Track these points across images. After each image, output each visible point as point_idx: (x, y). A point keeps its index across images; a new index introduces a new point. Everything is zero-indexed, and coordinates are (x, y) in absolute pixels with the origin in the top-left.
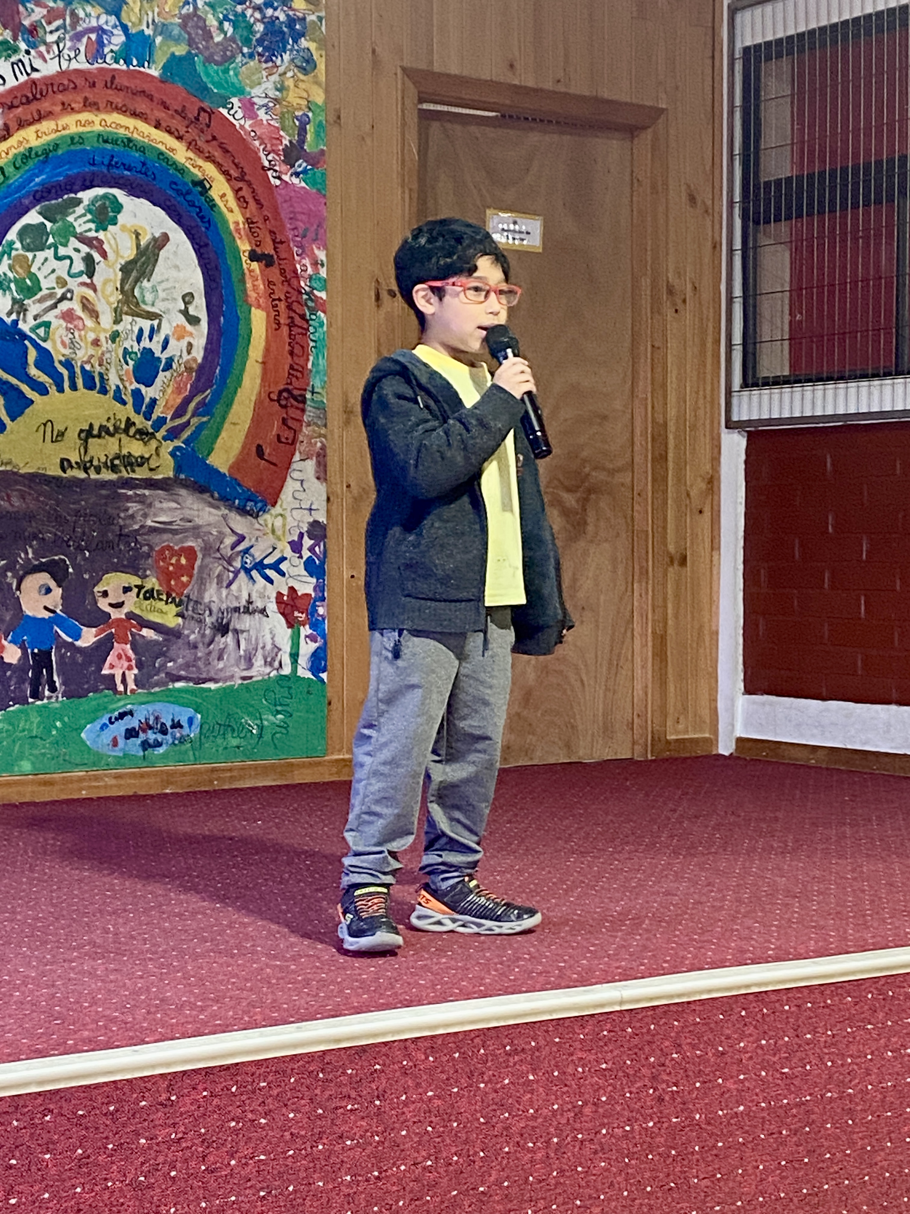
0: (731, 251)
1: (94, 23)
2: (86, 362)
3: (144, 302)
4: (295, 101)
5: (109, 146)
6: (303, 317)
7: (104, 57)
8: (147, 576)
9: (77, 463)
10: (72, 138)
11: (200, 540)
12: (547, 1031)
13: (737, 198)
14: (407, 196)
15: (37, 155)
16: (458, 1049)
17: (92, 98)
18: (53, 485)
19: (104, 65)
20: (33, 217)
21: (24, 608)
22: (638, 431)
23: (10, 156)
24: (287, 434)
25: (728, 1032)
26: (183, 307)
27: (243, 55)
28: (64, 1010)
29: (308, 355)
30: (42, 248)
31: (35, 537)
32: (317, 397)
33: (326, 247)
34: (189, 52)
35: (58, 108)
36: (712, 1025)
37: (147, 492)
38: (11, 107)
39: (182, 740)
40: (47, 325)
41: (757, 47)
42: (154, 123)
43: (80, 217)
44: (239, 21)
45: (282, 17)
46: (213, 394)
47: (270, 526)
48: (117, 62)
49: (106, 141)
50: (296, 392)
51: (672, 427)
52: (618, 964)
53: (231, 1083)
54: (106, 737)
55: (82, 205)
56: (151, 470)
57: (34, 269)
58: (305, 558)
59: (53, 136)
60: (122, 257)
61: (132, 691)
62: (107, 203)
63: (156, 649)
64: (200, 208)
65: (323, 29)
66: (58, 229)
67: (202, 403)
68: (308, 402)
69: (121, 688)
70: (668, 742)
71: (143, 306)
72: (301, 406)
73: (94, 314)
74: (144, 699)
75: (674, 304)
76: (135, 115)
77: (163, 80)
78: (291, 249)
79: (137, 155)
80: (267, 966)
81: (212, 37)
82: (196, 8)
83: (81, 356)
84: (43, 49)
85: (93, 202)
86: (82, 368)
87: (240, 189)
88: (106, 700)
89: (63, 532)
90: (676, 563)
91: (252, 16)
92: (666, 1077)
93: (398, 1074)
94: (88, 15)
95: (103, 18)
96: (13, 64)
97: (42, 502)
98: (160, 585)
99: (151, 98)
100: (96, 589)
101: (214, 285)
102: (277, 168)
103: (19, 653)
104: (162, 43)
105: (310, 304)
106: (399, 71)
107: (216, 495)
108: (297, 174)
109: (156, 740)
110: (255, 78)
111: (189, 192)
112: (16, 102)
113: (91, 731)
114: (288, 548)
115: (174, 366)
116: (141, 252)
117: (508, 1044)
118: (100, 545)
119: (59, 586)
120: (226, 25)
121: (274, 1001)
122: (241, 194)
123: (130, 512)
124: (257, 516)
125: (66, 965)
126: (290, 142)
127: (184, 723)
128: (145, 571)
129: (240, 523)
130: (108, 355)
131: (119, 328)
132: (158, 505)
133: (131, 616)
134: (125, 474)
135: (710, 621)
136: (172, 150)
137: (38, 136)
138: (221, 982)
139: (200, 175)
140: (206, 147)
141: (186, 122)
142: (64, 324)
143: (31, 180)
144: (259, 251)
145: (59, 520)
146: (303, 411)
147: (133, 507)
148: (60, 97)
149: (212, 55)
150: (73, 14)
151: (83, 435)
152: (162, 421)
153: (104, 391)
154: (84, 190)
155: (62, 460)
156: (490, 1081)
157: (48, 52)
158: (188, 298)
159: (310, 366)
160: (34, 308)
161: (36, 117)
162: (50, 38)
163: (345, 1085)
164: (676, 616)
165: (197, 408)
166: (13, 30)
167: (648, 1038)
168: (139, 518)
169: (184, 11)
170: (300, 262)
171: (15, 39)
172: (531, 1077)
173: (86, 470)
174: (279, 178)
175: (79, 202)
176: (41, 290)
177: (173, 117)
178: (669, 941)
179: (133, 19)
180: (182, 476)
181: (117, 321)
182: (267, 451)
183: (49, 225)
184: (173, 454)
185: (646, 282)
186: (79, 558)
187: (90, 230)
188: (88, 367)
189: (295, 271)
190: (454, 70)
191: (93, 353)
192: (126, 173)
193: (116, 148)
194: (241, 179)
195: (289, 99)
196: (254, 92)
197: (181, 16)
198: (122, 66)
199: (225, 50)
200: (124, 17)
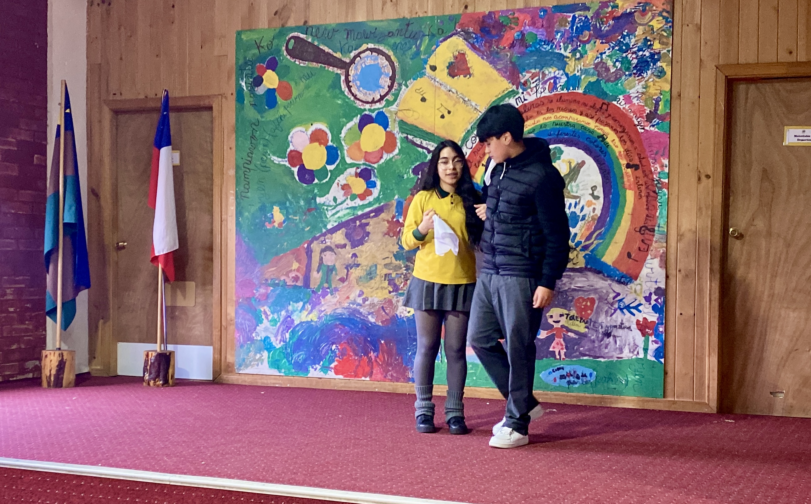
1: (552, 75)
3: (572, 192)
4: (654, 92)
5: (558, 126)
6: (655, 192)
7: (557, 88)
8: (570, 310)
10: (541, 126)
11: (597, 295)
17: (550, 107)
19: (557, 92)
24: (643, 247)
26: (591, 192)
27: (626, 75)
29: (657, 209)
32: (661, 229)
33: (668, 158)
34: (597, 80)
35: (535, 114)
37: (572, 274)
39: (587, 382)
42: (580, 113)
44: (625, 61)
45: (647, 54)
46: (605, 230)
47: (633, 289)
48: (563, 90)
49: (557, 125)
50: (649, 227)
54: (551, 378)
56: (574, 264)
58: (652, 305)
59: (533, 126)
61: (563, 359)
62: (556, 151)
64: (601, 147)
65: (670, 55)
67: (600, 234)
68: (656, 232)
69: (558, 357)
71: (572, 194)
72: (652, 233)
74: (569, 363)
76: (571, 111)
77: (585, 93)
78: (649, 161)
79: (571, 128)
81: (609, 70)
82: (602, 59)
84: (529, 90)
87: (622, 137)
88: (551, 362)
91: (631, 57)
94: (550, 73)
95: (557, 72)
96: (516, 99)
98: (577, 314)
99: (579, 102)
100: (549, 315)
101: (608, 181)
102: (642, 124)
104: (584, 78)
105: (659, 185)
106: (714, 68)
107: (606, 275)
108: (653, 126)
109: (574, 381)
110: (632, 85)
113: (544, 373)
114: (644, 299)
115: (586, 219)
116: (571, 170)
120: (617, 63)
122: (622, 139)
123: (564, 282)
124: (627, 285)
126: (650, 111)
127: (588, 375)
128: (570, 308)
129: (617, 288)
132: (576, 279)
133: (563, 326)
136: (589, 124)
139: (602, 133)
140: (605, 120)
141: (596, 110)
144: (631, 163)
146: (653, 235)
147: (566, 280)
148: (536, 109)
149: (609, 78)
150: (543, 73)
152: (579, 243)
157: (532, 91)
158: (594, 188)
159: (658, 214)
162: (533, 85)
165: (597, 235)
166: (516, 85)
168: (568, 285)
169: (596, 62)
170: (653, 166)
171: (517, 88)
174: (643, 129)
177: (589, 109)
179: (571, 70)
180: (589, 267)
182: (633, 256)
184: (584, 257)
189: (651, 171)
192: (566, 137)
193: (561, 127)
194: (623, 132)
195: (650, 91)
196: (631, 91)
197: (594, 64)
198: (565, 91)
199: (617, 74)
200: (566, 70)
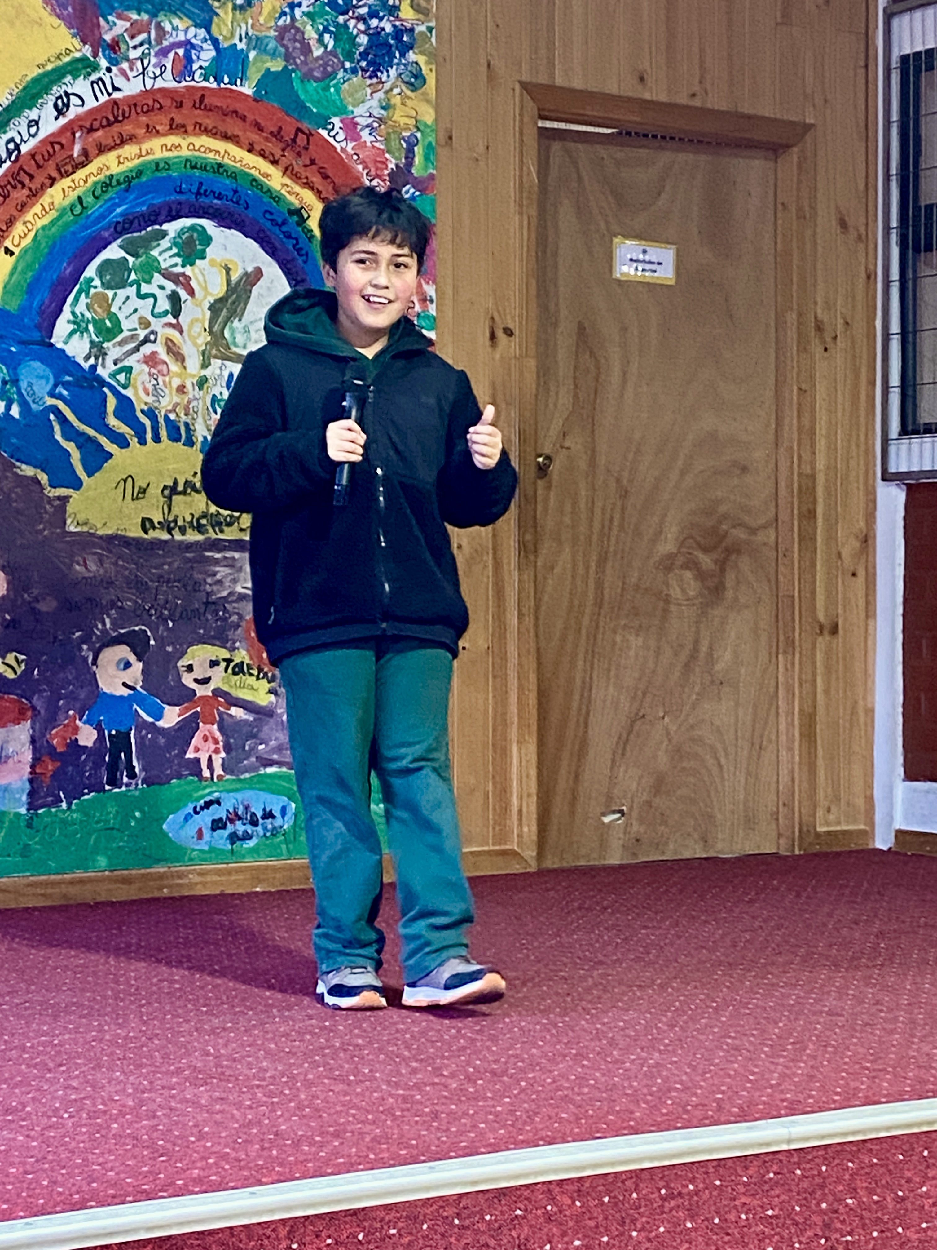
0: (887, 284)
1: (181, 37)
2: (170, 411)
3: (235, 344)
4: (403, 121)
5: (197, 172)
7: (192, 73)
8: (236, 649)
9: (159, 523)
10: (157, 164)
12: (707, 1173)
13: (894, 223)
14: (525, 223)
15: (119, 183)
16: (608, 1193)
17: (178, 120)
18: (134, 549)
19: (193, 83)
20: (113, 252)
21: (101, 685)
22: (782, 484)
23: (89, 184)
25: (908, 1174)
27: (345, 70)
28: (169, 1146)
30: (123, 284)
31: (113, 605)
33: (434, 282)
34: (285, 67)
35: (142, 131)
36: (891, 1167)
38: (91, 130)
39: (275, 832)
40: (128, 370)
41: (917, 55)
42: (247, 146)
43: (165, 251)
44: (341, 33)
45: (389, 28)
48: (206, 79)
49: (194, 167)
51: (821, 479)
52: (783, 1096)
53: (358, 1230)
54: (191, 830)
55: (167, 238)
56: (241, 530)
57: (114, 309)
59: (137, 162)
60: (211, 294)
61: (220, 777)
62: (195, 235)
63: (245, 729)
64: (296, 239)
65: (433, 40)
66: (142, 265)
69: (206, 773)
70: (818, 835)
71: (234, 349)
73: (180, 358)
74: (232, 787)
75: (823, 341)
76: (226, 137)
77: (257, 98)
79: (227, 182)
80: (391, 1095)
81: (311, 51)
82: (293, 19)
83: (165, 404)
84: (125, 65)
85: (179, 235)
86: (167, 418)
88: (191, 787)
89: (143, 600)
90: (826, 632)
91: (355, 27)
92: (839, 1225)
93: (541, 1220)
94: (175, 29)
95: (192, 30)
96: (92, 83)
97: (123, 566)
98: (251, 659)
99: (244, 118)
100: (180, 664)
103: (95, 735)
104: (255, 58)
106: (517, 87)
109: (246, 831)
110: (359, 95)
111: (284, 223)
112: (96, 124)
113: (174, 821)
116: (232, 289)
117: (664, 1187)
118: (184, 615)
119: (139, 660)
120: (327, 36)
121: (402, 1136)
123: (218, 577)
125: (166, 1092)
126: (397, 166)
127: (277, 813)
128: (234, 643)
130: (194, 403)
131: (207, 372)
133: (217, 692)
134: (212, 535)
135: (864, 698)
136: (267, 176)
137: (119, 163)
138: (339, 1113)
139: (297, 204)
140: (303, 172)
141: (282, 145)
142: (146, 369)
143: (111, 210)
145: (139, 585)
147: (222, 571)
148: (144, 119)
149: (311, 70)
150: (159, 27)
151: (167, 492)
153: (190, 443)
154: (169, 221)
155: (144, 520)
156: (642, 1229)
157: (131, 69)
160: (114, 351)
161: (118, 142)
162: (134, 54)
163: (484, 1232)
164: (827, 692)
166: (92, 46)
167: (818, 1180)
168: (227, 584)
169: (280, 23)
171: (95, 55)
172: (689, 1225)
173: (170, 531)
175: (164, 234)
176: (122, 331)
177: (266, 139)
178: (838, 1070)
179: (225, 32)
181: (205, 365)
183: (131, 260)
185: (792, 317)
186: (161, 628)
187: (176, 265)
188: (172, 416)
190: (577, 84)
191: (178, 400)
192: (216, 201)
195: (395, 118)
196: (357, 111)
197: (277, 29)
198: (212, 84)
199: (326, 65)
200: (214, 29)
